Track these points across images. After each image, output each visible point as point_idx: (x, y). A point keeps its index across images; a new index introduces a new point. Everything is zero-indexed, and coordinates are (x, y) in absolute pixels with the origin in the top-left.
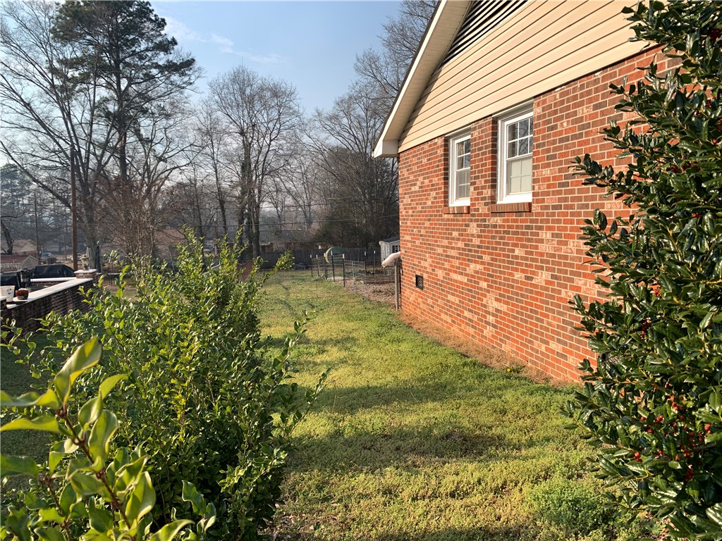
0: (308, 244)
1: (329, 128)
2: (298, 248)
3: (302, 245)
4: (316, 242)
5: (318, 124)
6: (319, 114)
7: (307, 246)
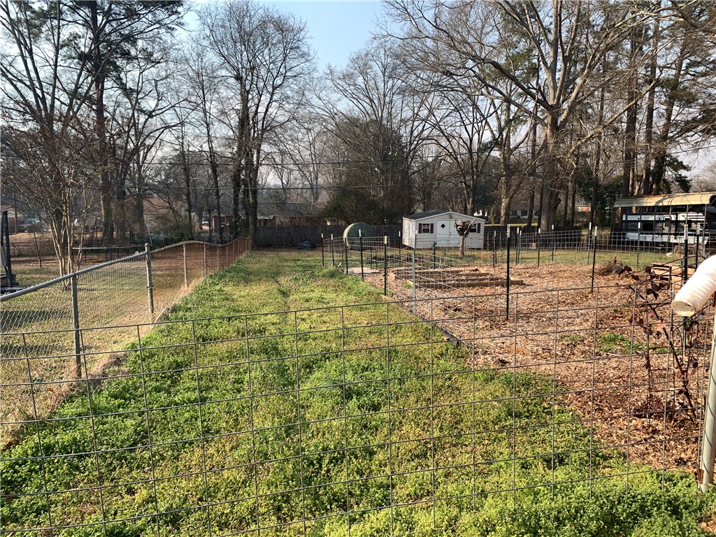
0: (315, 219)
1: (342, 89)
2: (304, 224)
3: (308, 219)
4: (324, 217)
5: (329, 83)
6: (331, 72)
7: (314, 221)
